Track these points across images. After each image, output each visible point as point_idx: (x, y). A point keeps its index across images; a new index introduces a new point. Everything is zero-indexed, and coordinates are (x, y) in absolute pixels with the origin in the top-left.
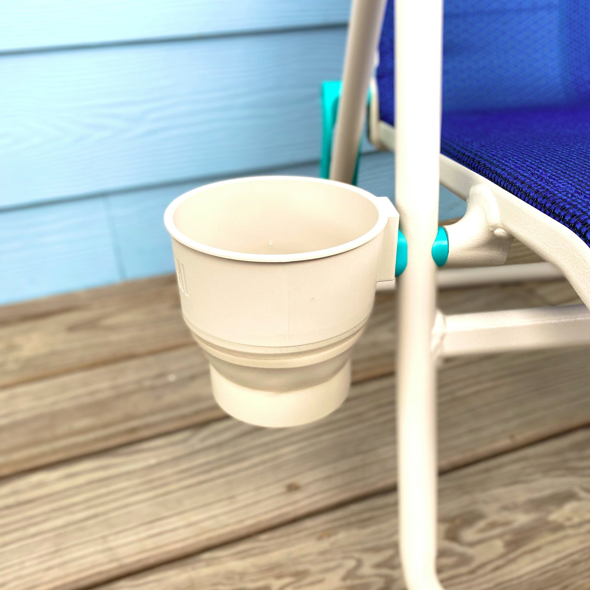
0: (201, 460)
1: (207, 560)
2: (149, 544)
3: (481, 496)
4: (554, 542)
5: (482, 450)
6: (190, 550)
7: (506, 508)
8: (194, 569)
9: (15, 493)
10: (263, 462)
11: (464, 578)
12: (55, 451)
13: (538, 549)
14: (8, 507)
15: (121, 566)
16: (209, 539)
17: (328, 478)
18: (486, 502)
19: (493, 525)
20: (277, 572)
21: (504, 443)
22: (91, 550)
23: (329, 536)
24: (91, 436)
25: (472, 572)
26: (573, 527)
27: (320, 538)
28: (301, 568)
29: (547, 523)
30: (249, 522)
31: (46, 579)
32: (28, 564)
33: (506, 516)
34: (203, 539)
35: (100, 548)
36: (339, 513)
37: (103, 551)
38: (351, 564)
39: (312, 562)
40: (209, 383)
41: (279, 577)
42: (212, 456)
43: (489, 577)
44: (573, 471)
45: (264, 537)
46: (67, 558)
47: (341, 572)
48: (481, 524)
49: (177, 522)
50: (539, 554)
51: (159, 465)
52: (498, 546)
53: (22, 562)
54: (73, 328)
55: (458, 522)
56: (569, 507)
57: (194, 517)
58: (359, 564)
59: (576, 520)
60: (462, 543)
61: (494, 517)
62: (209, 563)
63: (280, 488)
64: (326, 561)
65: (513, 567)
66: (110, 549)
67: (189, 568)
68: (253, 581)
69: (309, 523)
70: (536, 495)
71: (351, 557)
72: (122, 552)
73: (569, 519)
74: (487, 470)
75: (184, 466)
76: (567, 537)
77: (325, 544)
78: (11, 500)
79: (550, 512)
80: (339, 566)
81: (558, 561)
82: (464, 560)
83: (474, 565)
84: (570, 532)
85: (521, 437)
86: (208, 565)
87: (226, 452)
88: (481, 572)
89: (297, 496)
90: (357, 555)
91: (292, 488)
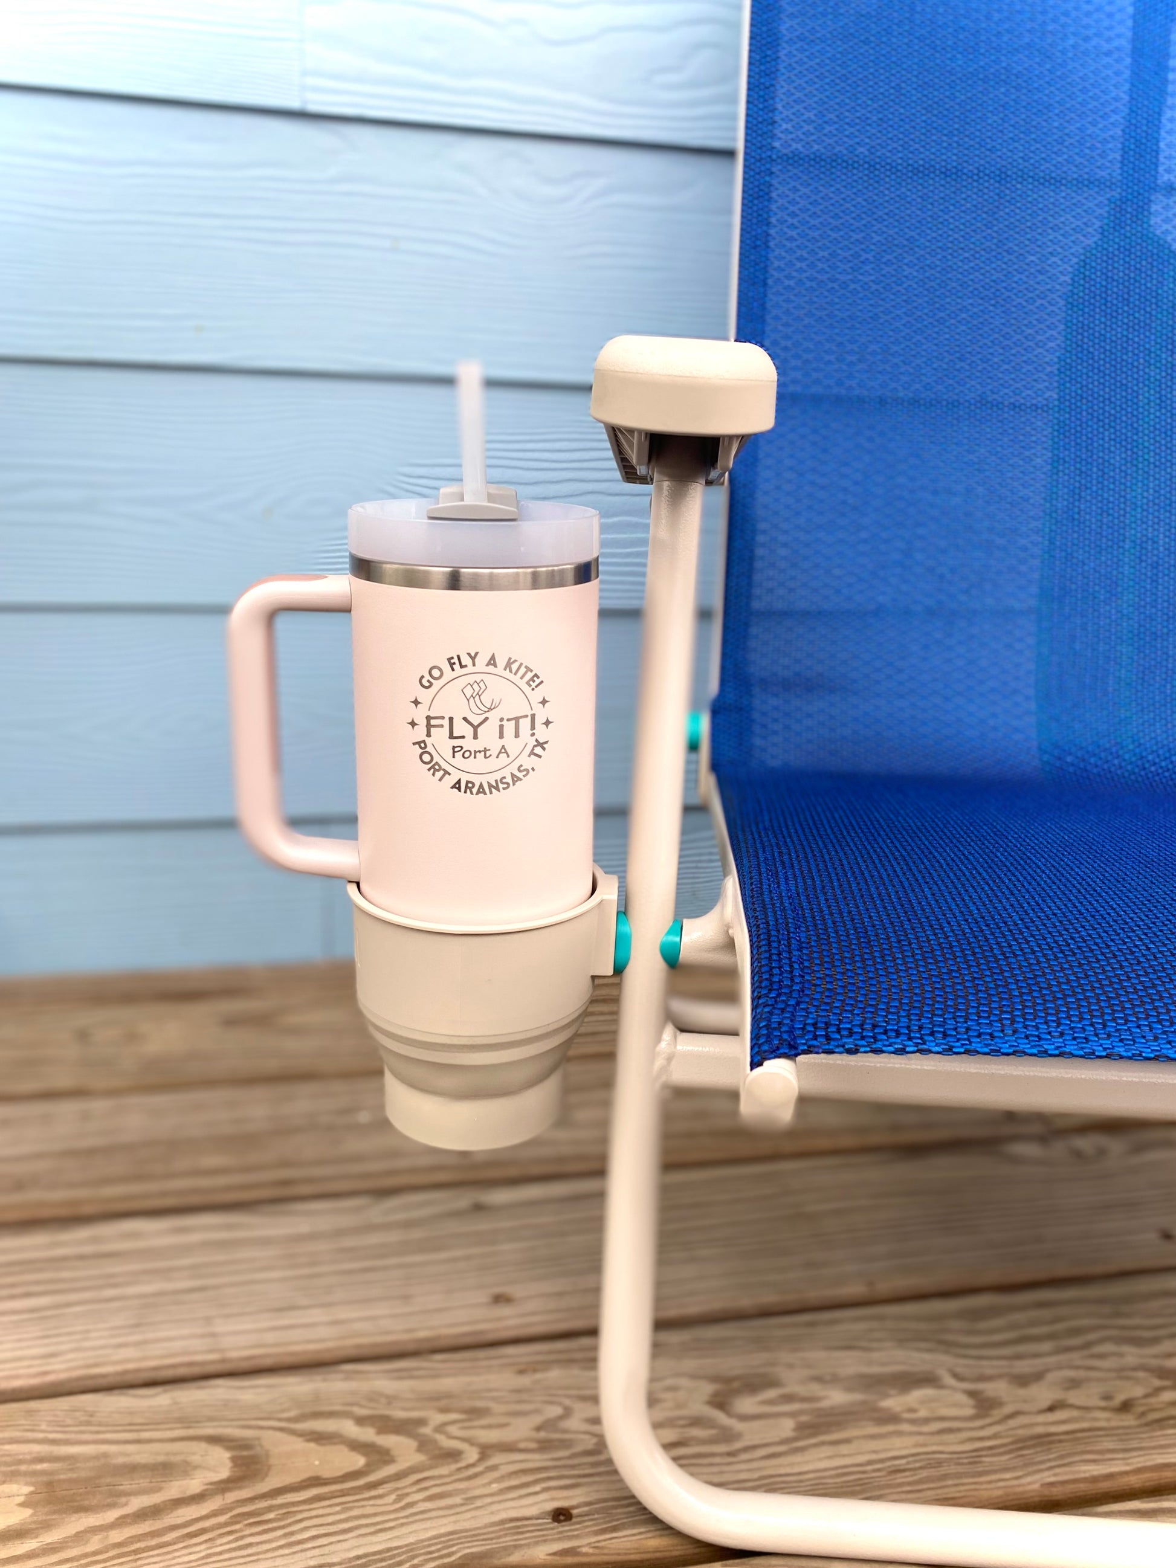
0: (374, 1239)
1: (346, 1372)
2: (270, 1337)
3: (785, 1356)
4: (873, 1437)
5: (815, 1294)
6: (327, 1357)
7: (819, 1379)
8: (325, 1380)
9: (95, 1240)
10: (468, 1258)
11: (717, 1460)
12: (164, 1194)
13: (847, 1441)
14: (82, 1257)
15: (223, 1361)
16: (358, 1346)
17: (560, 1294)
18: (791, 1366)
19: (789, 1398)
20: (443, 1403)
21: (855, 1289)
22: (185, 1332)
23: (535, 1371)
24: (221, 1181)
25: (730, 1454)
26: (913, 1422)
27: (521, 1372)
28: (480, 1404)
29: (876, 1410)
30: (422, 1334)
31: (114, 1358)
32: (93, 1335)
33: (815, 1389)
34: (350, 1343)
35: (198, 1331)
36: (560, 1345)
37: (202, 1336)
38: (556, 1411)
39: (495, 1399)
40: (381, 1090)
41: (444, 1410)
42: (393, 1237)
43: (755, 1465)
44: (947, 1346)
45: (438, 1357)
46: (150, 1335)
47: (537, 1420)
48: (771, 1393)
49: (317, 1315)
50: (844, 1449)
51: (312, 1237)
52: (787, 1427)
53: (88, 1331)
54: (231, 1022)
55: (736, 1384)
56: (917, 1395)
57: (343, 1313)
58: (568, 1413)
59: (923, 1413)
60: (729, 1414)
61: (792, 1388)
62: (349, 1376)
63: (483, 1297)
64: (519, 1402)
65: (797, 1458)
66: (213, 1335)
67: (319, 1378)
68: (404, 1409)
69: (510, 1350)
70: (875, 1370)
71: (560, 1404)
72: (227, 1342)
73: (912, 1410)
74: (811, 1324)
75: (349, 1242)
76: (899, 1434)
77: (525, 1380)
78: (88, 1249)
79: (887, 1396)
80: (537, 1411)
81: (870, 1462)
82: (727, 1436)
83: (738, 1445)
84: (906, 1427)
85: (885, 1287)
86: (346, 1379)
87: (416, 1234)
88: (744, 1456)
89: (505, 1311)
90: (567, 1402)
91: (500, 1299)
